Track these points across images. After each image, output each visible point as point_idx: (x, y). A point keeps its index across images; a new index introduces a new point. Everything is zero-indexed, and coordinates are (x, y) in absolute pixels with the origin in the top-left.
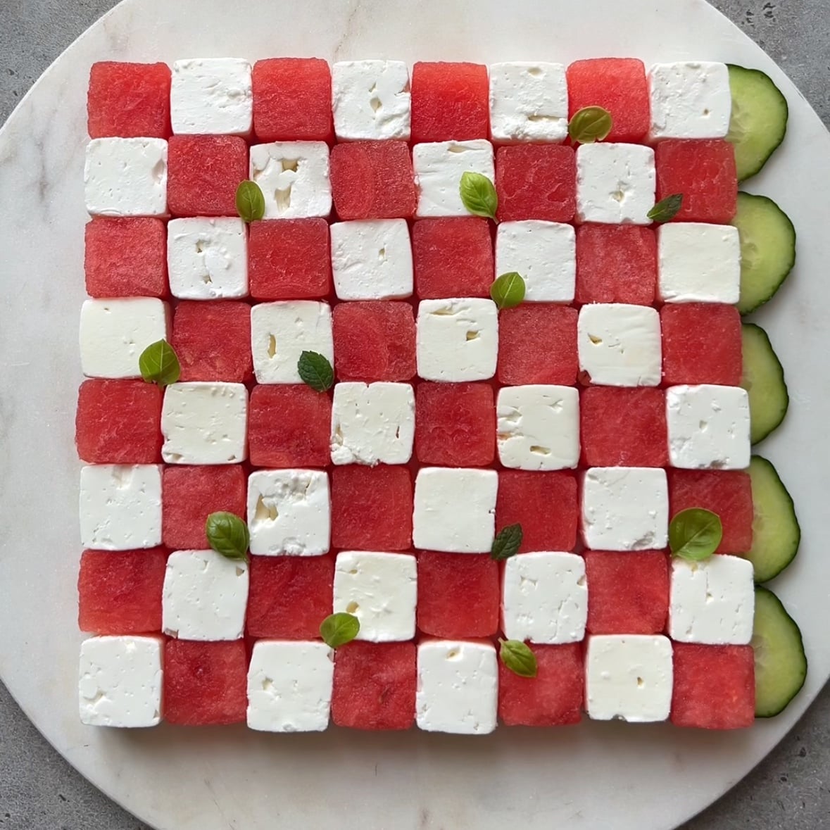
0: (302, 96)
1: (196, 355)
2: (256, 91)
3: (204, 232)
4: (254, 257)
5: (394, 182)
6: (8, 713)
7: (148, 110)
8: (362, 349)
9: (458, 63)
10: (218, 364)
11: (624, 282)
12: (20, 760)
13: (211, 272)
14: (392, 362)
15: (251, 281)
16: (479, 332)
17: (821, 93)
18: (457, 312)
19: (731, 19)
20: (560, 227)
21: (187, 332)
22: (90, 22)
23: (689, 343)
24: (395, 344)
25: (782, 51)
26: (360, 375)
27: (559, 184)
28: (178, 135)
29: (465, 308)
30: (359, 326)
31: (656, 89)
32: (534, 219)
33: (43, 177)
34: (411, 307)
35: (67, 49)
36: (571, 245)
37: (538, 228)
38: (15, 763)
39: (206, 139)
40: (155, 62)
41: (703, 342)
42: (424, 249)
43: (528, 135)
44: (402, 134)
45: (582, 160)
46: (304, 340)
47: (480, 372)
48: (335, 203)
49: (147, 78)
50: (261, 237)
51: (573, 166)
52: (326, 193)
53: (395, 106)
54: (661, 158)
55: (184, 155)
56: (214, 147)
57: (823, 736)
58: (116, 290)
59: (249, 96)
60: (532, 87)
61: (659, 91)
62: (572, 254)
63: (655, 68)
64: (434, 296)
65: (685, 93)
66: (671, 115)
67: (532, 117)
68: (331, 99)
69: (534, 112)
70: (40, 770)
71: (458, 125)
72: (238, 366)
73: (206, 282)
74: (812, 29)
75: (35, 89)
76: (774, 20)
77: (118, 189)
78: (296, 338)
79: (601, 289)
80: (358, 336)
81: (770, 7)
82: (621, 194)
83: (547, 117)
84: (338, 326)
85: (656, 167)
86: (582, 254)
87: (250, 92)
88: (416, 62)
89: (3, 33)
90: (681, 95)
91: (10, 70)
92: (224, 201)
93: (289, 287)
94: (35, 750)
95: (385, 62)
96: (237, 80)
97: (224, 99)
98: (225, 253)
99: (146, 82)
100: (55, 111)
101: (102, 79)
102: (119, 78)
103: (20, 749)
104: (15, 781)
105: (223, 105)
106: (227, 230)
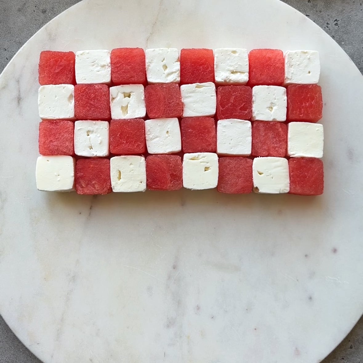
0: (132, 65)
1: (86, 183)
2: (112, 62)
3: (91, 127)
4: (112, 136)
5: (173, 102)
6: (4, 329)
7: (65, 72)
8: (159, 176)
9: (200, 49)
10: (96, 186)
11: (272, 147)
12: (9, 350)
13: (92, 145)
14: (172, 181)
15: (111, 146)
16: (210, 167)
17: (359, 59)
18: (201, 158)
19: (319, 26)
20: (245, 122)
21: (82, 173)
22: (40, 27)
23: (301, 175)
24: (173, 173)
25: (342, 40)
26: (158, 187)
27: (245, 103)
28: (79, 84)
29: (204, 157)
30: (157, 166)
31: (288, 62)
32: (233, 118)
33: (19, 95)
34: (181, 158)
35: (30, 40)
36: (249, 130)
37: (235, 122)
38: (7, 351)
39: (91, 86)
40: (68, 51)
41: (306, 175)
42: (186, 131)
43: (231, 80)
44: (176, 80)
45: (254, 93)
46: (133, 173)
47: (211, 185)
48: (147, 111)
49: (65, 58)
50: (115, 127)
51: (251, 96)
52: (143, 107)
53: (173, 68)
54: (289, 92)
55: (81, 93)
56: (95, 89)
57: (360, 340)
58: (52, 152)
59: (109, 66)
60: (233, 59)
61: (289, 63)
62: (250, 134)
63: (287, 52)
64: (190, 151)
65: (300, 64)
66: (294, 73)
67: (233, 72)
68: (145, 65)
69: (234, 70)
70: (18, 354)
71: (201, 76)
72: (105, 187)
73: (90, 149)
74: (355, 30)
75: (15, 57)
76: (339, 27)
77: (53, 107)
78: (130, 172)
79: (262, 150)
80: (157, 170)
81: (337, 21)
82: (272, 108)
83: (240, 72)
84: (148, 165)
85: (287, 96)
86: (255, 134)
87: (110, 65)
88: (182, 49)
89: (1, 32)
90: (298, 65)
91: (5, 49)
92: (100, 112)
93: (127, 149)
94: (16, 346)
95: (169, 49)
96: (104, 59)
97: (99, 68)
98: (99, 137)
99: (65, 60)
100: (24, 66)
101: (45, 58)
102: (52, 58)
103: (9, 346)
104: (7, 359)
105: (98, 70)
106: (100, 127)
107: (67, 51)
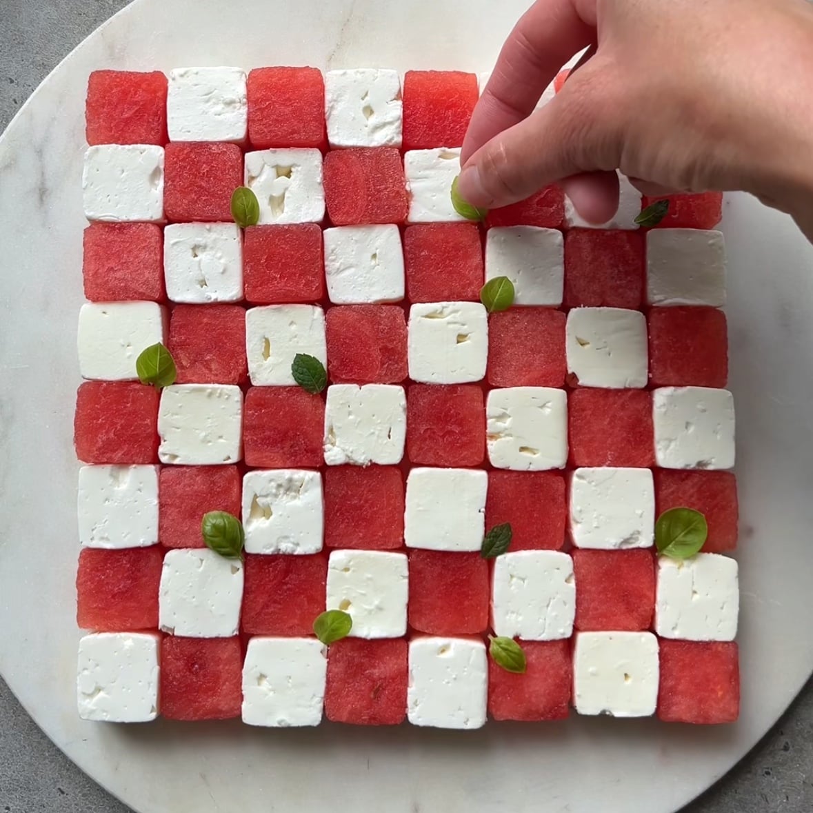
0: (295, 104)
1: (192, 358)
2: (251, 99)
3: (200, 237)
4: (248, 262)
5: (386, 189)
6: (8, 708)
7: (145, 117)
8: (354, 352)
9: (448, 72)
10: (213, 366)
11: (611, 286)
12: (19, 754)
13: (206, 276)
14: (384, 364)
15: (246, 285)
16: (469, 335)
18: (448, 315)
20: (549, 232)
21: (183, 335)
22: (88, 31)
23: (676, 346)
24: (386, 346)
26: (353, 377)
28: (174, 142)
29: (455, 312)
30: (351, 329)
32: (523, 224)
33: (43, 183)
34: (403, 311)
35: (66, 58)
36: (559, 250)
37: (527, 233)
38: (14, 758)
39: (202, 146)
40: (151, 71)
41: (689, 344)
42: (415, 254)
44: (393, 141)
46: (298, 342)
47: (470, 374)
48: (328, 209)
49: (144, 86)
50: (256, 243)
52: (319, 199)
53: (386, 114)
55: (180, 161)
56: (210, 154)
57: (806, 731)
58: (113, 294)
59: (244, 104)
62: (561, 258)
64: (425, 300)
68: (324, 107)
70: (40, 764)
71: (449, 132)
72: (233, 369)
73: (202, 287)
75: (34, 97)
77: (116, 195)
78: (290, 340)
79: (588, 293)
80: (350, 339)
84: (331, 329)
86: (570, 259)
87: (245, 100)
88: (407, 70)
89: (3, 42)
91: (10, 79)
92: (220, 207)
93: (283, 291)
94: (35, 744)
95: (379, 72)
96: (232, 88)
97: (220, 107)
98: (220, 258)
99: (143, 90)
100: (54, 119)
101: (100, 87)
102: (116, 86)
103: (19, 744)
104: (15, 775)
105: (218, 113)
106: (222, 235)
107: (149, 69)
